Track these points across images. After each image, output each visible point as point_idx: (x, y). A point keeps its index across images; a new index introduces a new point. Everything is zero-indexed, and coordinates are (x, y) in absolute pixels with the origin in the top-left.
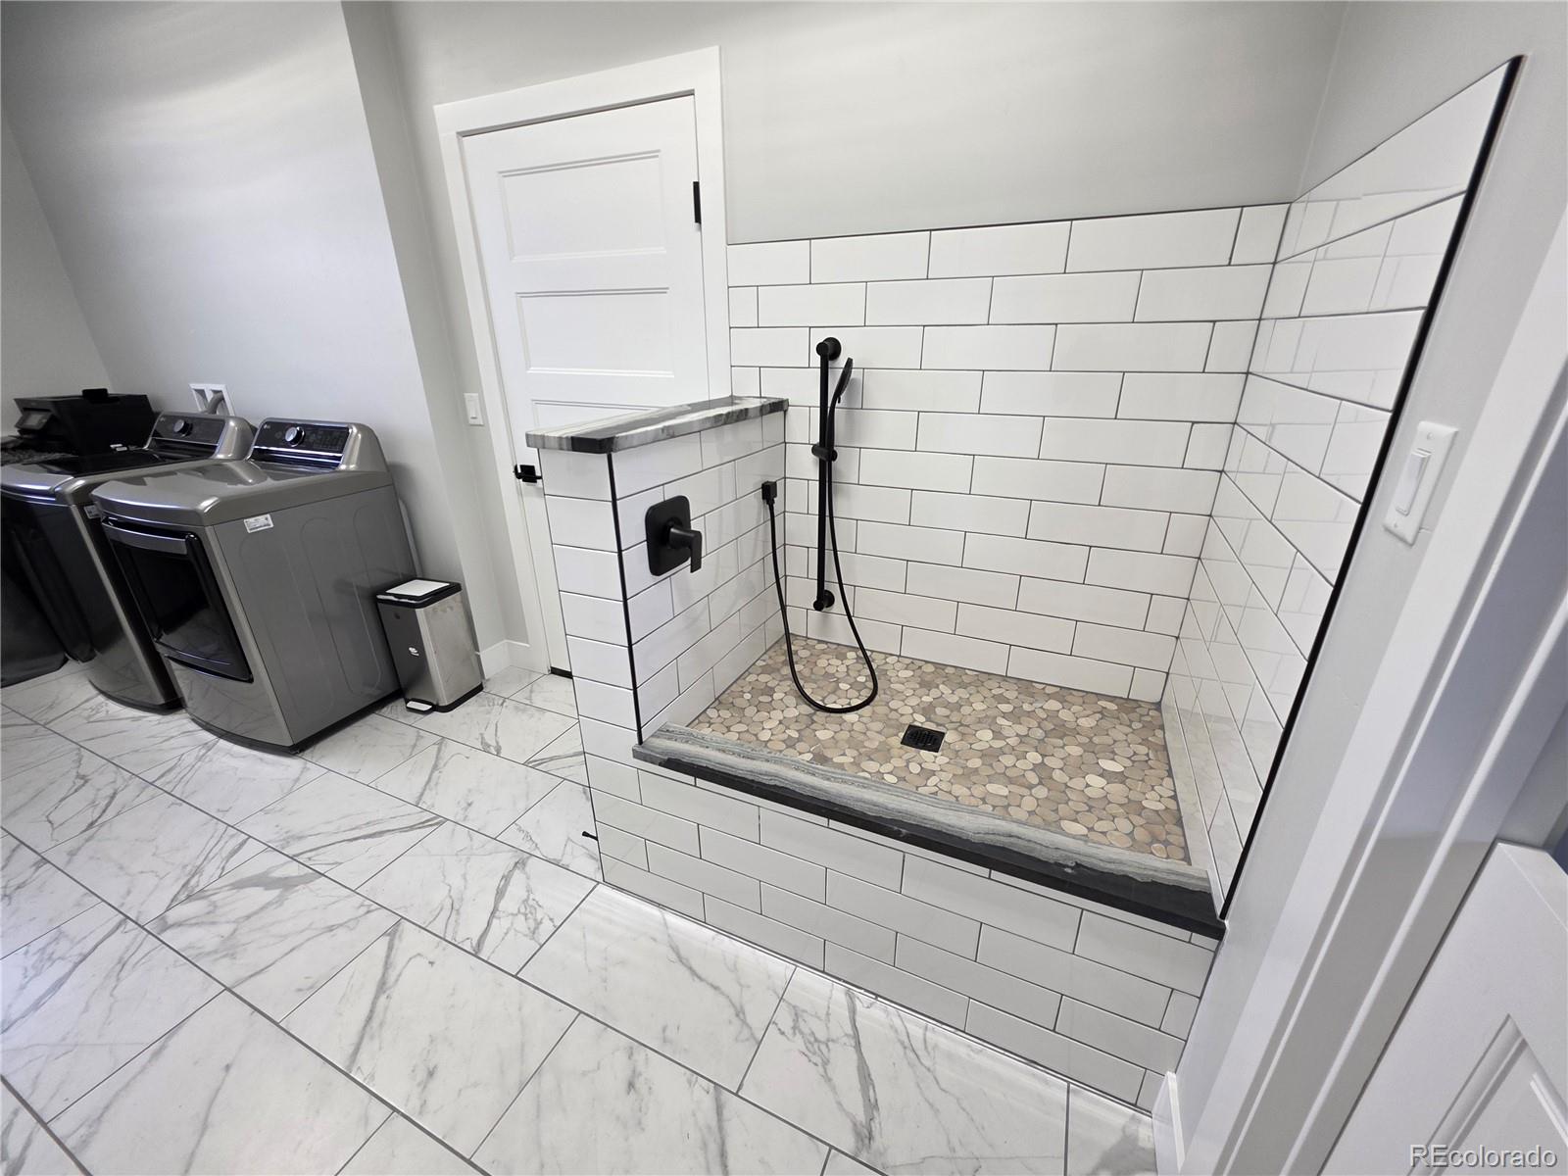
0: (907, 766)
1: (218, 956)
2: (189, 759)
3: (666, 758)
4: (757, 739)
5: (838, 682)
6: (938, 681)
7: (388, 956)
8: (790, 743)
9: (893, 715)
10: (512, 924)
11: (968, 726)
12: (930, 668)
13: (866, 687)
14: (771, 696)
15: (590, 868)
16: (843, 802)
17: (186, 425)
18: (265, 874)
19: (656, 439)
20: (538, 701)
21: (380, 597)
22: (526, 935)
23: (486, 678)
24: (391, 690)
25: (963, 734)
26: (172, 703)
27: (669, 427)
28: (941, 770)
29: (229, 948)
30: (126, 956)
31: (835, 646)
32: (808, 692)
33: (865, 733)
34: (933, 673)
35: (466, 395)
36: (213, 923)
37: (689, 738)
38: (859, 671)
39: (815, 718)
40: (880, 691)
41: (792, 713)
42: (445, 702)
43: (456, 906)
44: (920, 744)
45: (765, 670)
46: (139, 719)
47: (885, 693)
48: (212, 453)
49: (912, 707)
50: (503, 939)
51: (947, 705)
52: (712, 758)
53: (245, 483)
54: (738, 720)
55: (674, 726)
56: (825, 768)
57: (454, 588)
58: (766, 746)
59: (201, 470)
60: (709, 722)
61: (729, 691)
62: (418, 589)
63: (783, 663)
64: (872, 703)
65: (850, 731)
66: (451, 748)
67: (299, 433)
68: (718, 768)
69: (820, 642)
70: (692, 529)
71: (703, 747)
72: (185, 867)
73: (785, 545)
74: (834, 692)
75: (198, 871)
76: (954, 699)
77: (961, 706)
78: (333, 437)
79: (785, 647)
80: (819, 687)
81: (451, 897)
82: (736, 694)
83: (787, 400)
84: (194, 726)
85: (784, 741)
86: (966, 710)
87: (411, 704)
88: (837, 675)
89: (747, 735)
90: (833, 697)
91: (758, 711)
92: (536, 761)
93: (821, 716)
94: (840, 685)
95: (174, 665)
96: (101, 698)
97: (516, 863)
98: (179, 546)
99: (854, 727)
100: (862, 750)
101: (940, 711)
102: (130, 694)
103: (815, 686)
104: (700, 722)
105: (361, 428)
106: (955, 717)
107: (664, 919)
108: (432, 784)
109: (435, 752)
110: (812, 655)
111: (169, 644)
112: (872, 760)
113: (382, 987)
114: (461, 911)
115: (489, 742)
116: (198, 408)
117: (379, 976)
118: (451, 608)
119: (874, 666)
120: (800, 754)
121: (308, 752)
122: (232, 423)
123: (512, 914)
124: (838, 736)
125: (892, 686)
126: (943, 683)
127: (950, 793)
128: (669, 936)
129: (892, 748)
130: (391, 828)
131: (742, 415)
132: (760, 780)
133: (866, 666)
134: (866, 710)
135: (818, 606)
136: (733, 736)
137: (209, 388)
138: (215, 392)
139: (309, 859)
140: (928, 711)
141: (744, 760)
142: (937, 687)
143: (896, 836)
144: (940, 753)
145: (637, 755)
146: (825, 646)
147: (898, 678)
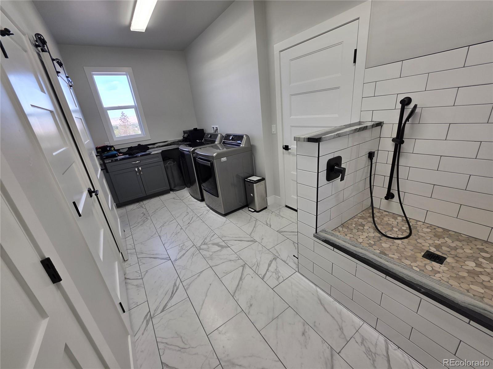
0: (425, 266)
1: (209, 259)
2: (205, 213)
3: (325, 239)
4: (357, 241)
5: (393, 227)
6: (444, 236)
7: (242, 272)
8: (370, 245)
9: (419, 245)
10: (272, 274)
11: (461, 258)
12: (441, 230)
13: (406, 232)
14: (364, 227)
15: (294, 266)
16: (394, 271)
17: (211, 135)
18: (218, 243)
19: (334, 137)
20: (281, 214)
21: (246, 180)
22: (275, 279)
23: (268, 205)
24: (245, 204)
25: (457, 261)
26: (202, 200)
27: (339, 134)
28: (443, 272)
29: (211, 258)
30: (194, 253)
31: (392, 214)
32: (379, 228)
33: (404, 249)
34: (442, 232)
35: (272, 125)
36: (208, 251)
37: (332, 235)
38: (403, 225)
39: (381, 238)
40: (412, 234)
41: (372, 235)
42: (257, 210)
43: (258, 265)
44: (432, 259)
45: (361, 218)
46: (196, 202)
47: (415, 236)
48: (215, 142)
49: (429, 244)
50: (270, 278)
51: (449, 247)
52: (340, 243)
53: (220, 149)
54: (350, 233)
55: (327, 230)
56: (386, 257)
57: (263, 179)
58: (360, 244)
59: (212, 146)
60: (339, 231)
61: (347, 223)
62: (255, 178)
63: (369, 217)
64: (409, 238)
65: (397, 247)
66: (258, 222)
67: (233, 137)
68: (343, 247)
69: (385, 211)
70: (342, 167)
71: (337, 239)
72: (204, 237)
73: (375, 174)
74: (391, 231)
75: (206, 239)
76: (453, 245)
77: (457, 249)
78: (240, 137)
79: (371, 211)
80: (384, 228)
81: (257, 262)
82: (350, 224)
83: (383, 122)
84: (206, 206)
85: (368, 244)
86: (460, 251)
87: (250, 209)
88: (392, 225)
89: (353, 239)
90: (390, 233)
91: (358, 231)
92: (280, 231)
93: (384, 238)
94: (394, 229)
95: (204, 190)
96: (191, 196)
97: (274, 258)
98: (209, 164)
99: (399, 245)
100: (403, 255)
101: (444, 248)
102: (195, 196)
103: (382, 227)
104: (336, 230)
105: (246, 135)
106: (453, 252)
107: (317, 290)
108: (254, 231)
109: (255, 222)
110: (381, 215)
111: (204, 185)
112: (407, 259)
113: (241, 279)
114: (260, 266)
115: (268, 223)
116: (212, 131)
117: (240, 276)
118: (262, 185)
119: (411, 224)
120: (374, 250)
121: (227, 216)
122: (219, 135)
123: (272, 272)
124: (392, 247)
125: (419, 233)
126: (447, 237)
127: (448, 282)
128: (318, 295)
129: (417, 257)
130: (244, 240)
131: (365, 128)
132: (359, 255)
133: (407, 224)
134: (406, 241)
135: (387, 198)
136: (348, 238)
137: (215, 127)
138: (216, 128)
139: (227, 242)
140: (438, 247)
141: (353, 246)
142: (444, 238)
143: (419, 291)
144: (443, 265)
145: (314, 236)
146: (387, 213)
147: (422, 231)
